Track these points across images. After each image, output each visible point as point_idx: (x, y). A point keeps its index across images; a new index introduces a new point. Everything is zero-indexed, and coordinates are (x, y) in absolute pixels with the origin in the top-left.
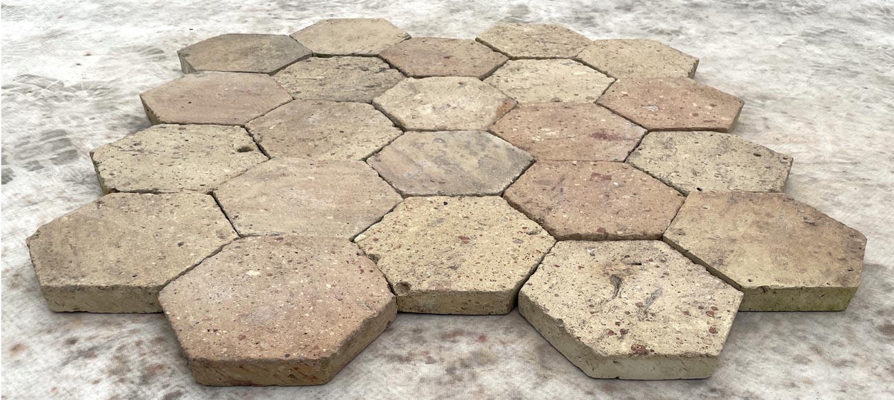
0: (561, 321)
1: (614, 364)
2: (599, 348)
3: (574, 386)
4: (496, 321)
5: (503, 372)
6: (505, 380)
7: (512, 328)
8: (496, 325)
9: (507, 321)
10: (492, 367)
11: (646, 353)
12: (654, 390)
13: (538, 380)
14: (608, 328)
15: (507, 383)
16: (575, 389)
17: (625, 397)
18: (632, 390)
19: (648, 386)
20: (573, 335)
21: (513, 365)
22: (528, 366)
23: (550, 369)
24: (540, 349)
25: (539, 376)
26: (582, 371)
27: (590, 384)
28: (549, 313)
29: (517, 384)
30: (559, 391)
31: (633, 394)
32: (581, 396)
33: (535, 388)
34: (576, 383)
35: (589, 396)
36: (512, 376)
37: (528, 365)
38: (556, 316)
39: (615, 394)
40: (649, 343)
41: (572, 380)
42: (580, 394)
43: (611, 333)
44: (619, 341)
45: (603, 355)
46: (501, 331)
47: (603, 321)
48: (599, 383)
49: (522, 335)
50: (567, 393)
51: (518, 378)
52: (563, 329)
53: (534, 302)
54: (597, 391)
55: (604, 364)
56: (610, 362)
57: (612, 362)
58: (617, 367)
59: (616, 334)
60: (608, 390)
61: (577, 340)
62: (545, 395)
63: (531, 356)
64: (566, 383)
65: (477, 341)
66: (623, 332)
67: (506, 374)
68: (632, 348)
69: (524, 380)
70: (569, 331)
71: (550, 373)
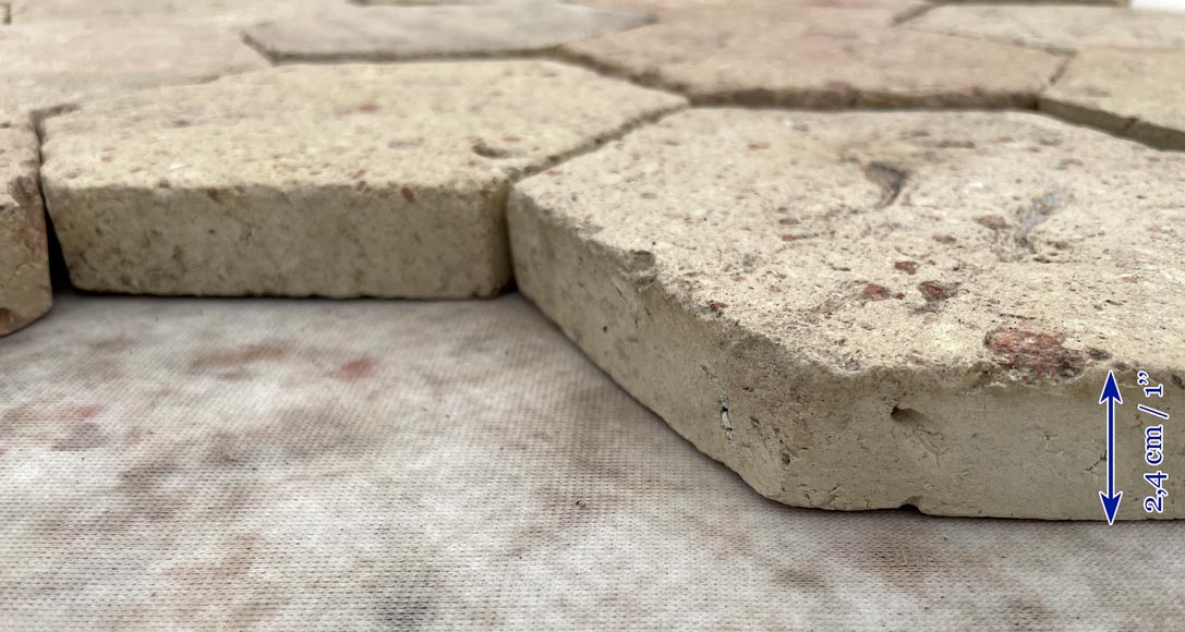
0: (645, 258)
1: (898, 428)
2: (813, 346)
3: (718, 543)
4: (435, 320)
5: (387, 483)
6: (382, 519)
7: (491, 337)
8: (432, 330)
9: (481, 318)
10: (347, 464)
11: (1067, 365)
12: (1140, 566)
13: (546, 520)
14: (859, 276)
15: (384, 530)
16: (721, 557)
17: (988, 598)
18: (1019, 564)
19: (1102, 548)
20: (689, 300)
21: (451, 455)
22: (515, 462)
23: (615, 474)
24: (584, 403)
25: (550, 498)
26: (737, 477)
27: (801, 541)
28: (599, 237)
29: (434, 535)
30: (642, 566)
31: (1033, 583)
32: (750, 593)
33: (517, 553)
34: (728, 530)
35: (796, 595)
36: (427, 500)
37: (517, 456)
38: (622, 239)
39: (933, 582)
40: (1073, 324)
41: (711, 519)
42: (747, 586)
43: (877, 292)
44: (920, 319)
45: (839, 370)
46: (445, 347)
47: (836, 258)
48: (849, 531)
49: (517, 362)
50: (677, 576)
51: (449, 510)
52: (649, 288)
53: (547, 212)
54: (839, 570)
55: (845, 422)
56: (875, 410)
57: (886, 410)
58: (909, 443)
59: (900, 296)
60: (896, 564)
61: (708, 317)
62: (559, 586)
63: (538, 425)
64: (678, 533)
65: (330, 374)
66: (936, 293)
67: (399, 490)
68: (987, 343)
69: (473, 517)
70: (673, 288)
71: (607, 487)
